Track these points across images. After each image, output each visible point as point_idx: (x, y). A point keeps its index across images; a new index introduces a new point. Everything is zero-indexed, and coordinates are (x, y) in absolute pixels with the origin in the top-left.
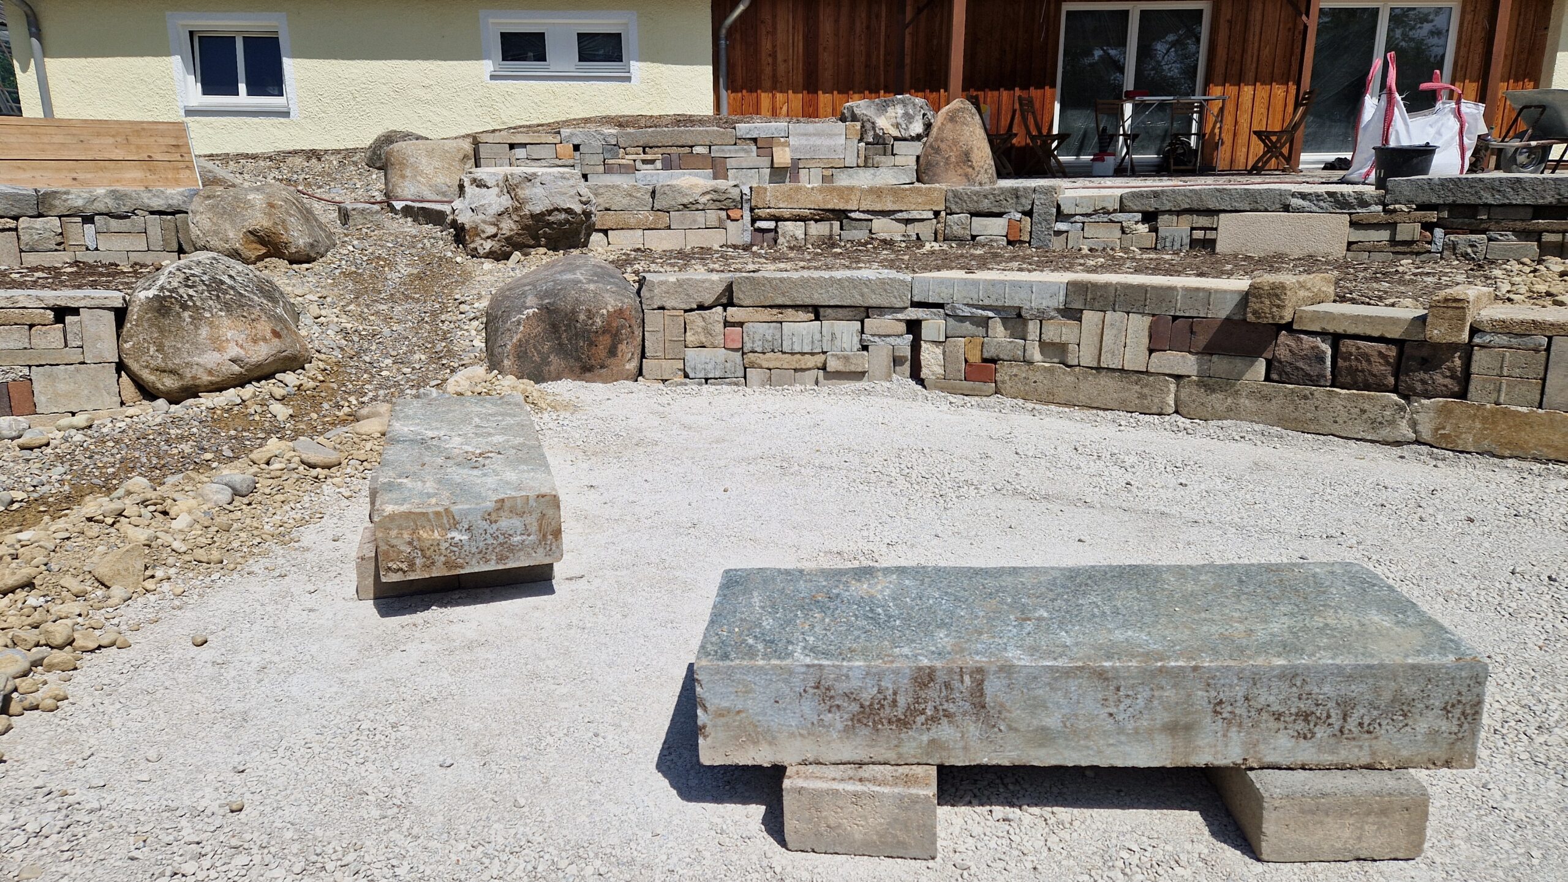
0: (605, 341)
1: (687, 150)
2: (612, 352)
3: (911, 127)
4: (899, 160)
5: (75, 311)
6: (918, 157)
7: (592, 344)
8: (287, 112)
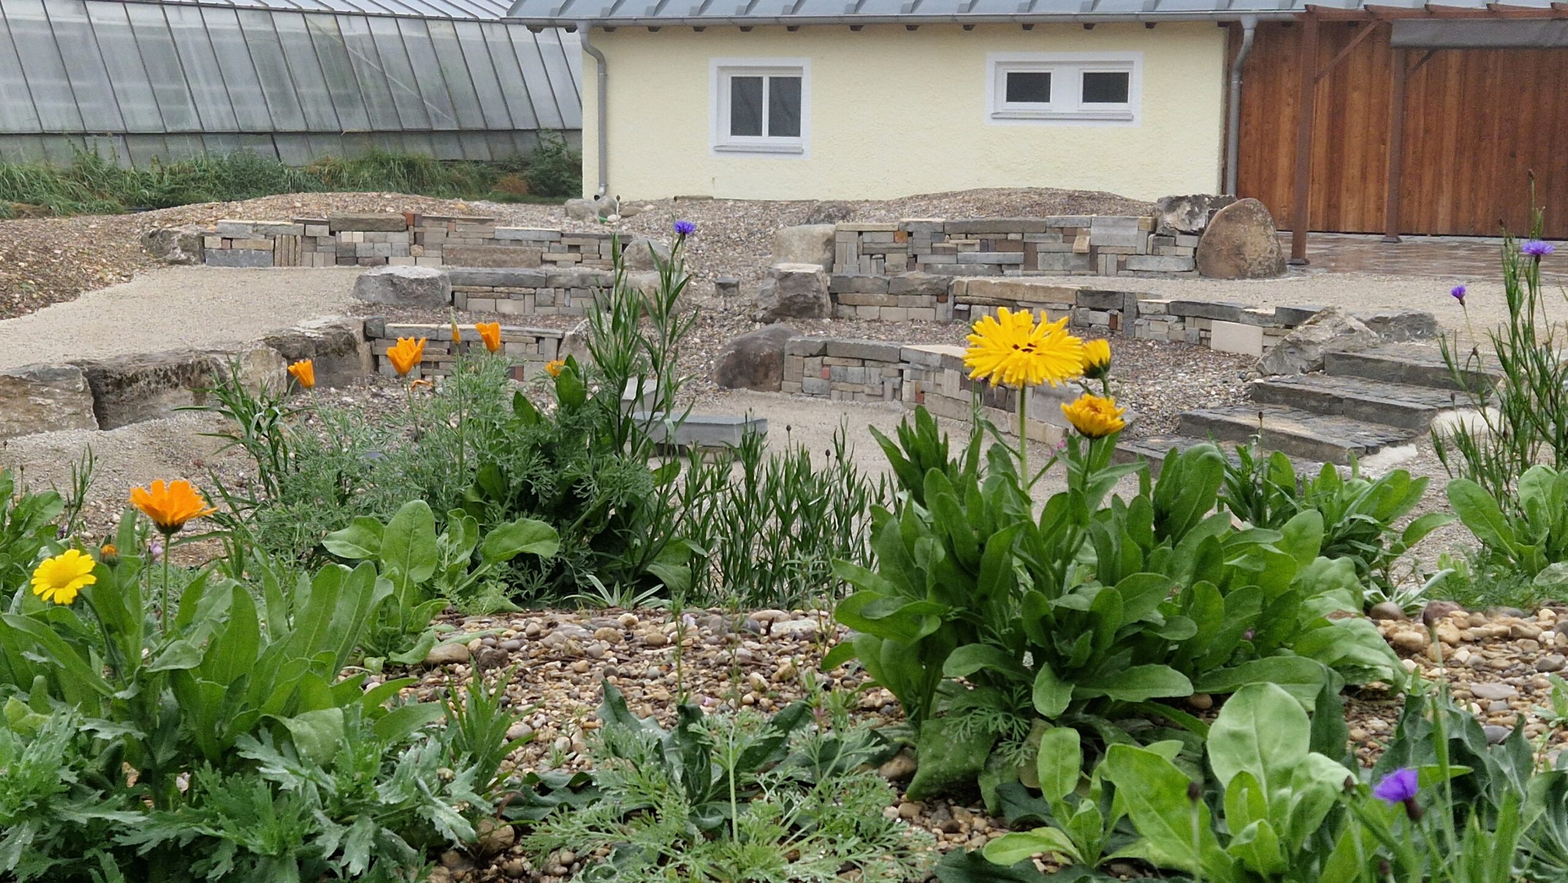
0: (762, 370)
1: (1003, 236)
2: (766, 376)
3: (1195, 223)
4: (1179, 251)
5: (543, 338)
6: (1195, 249)
7: (756, 371)
8: (800, 153)
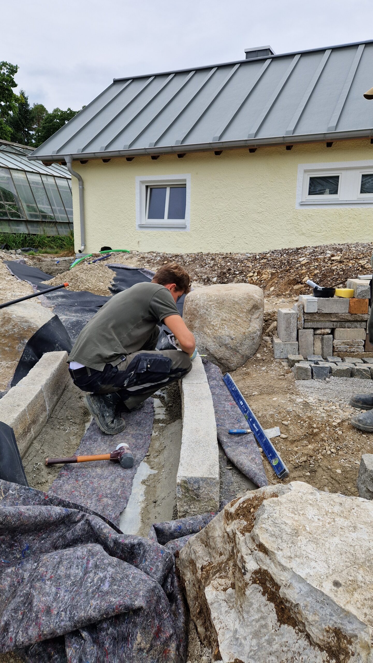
8: (185, 228)
